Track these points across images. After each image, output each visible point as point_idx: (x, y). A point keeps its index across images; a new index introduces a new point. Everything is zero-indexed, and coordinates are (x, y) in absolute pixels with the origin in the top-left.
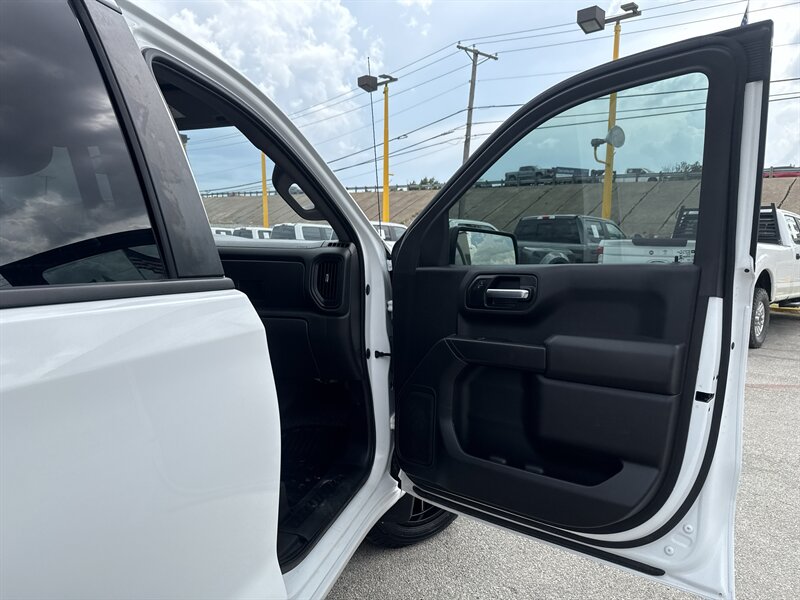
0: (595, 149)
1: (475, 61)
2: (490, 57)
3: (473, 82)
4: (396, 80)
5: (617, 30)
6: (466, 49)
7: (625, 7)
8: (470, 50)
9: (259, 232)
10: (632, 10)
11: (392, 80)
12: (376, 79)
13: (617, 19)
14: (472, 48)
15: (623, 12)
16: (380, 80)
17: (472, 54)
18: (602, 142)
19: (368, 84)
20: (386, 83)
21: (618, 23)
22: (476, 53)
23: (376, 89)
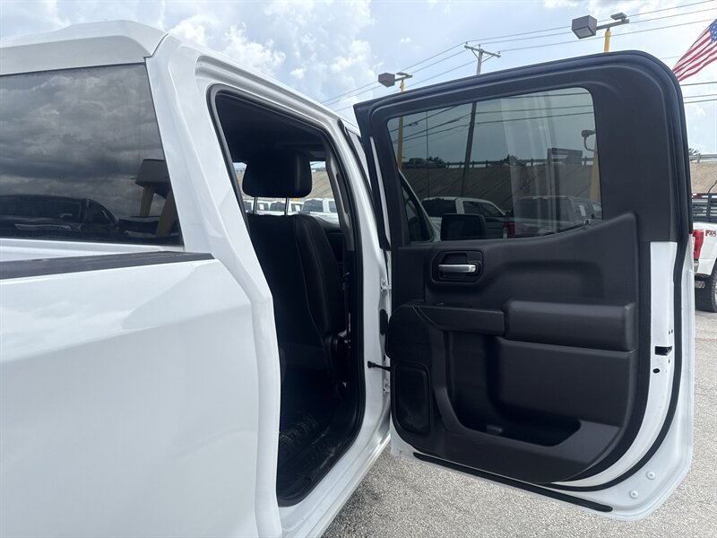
0: (585, 139)
1: (480, 59)
2: (493, 55)
4: (411, 76)
5: (607, 36)
6: (472, 49)
7: (614, 17)
8: (476, 50)
10: (621, 19)
11: (408, 76)
13: (608, 27)
14: (477, 48)
15: (614, 21)
16: (397, 77)
17: (477, 53)
18: (591, 133)
19: (387, 80)
20: (402, 79)
21: (608, 30)
22: (482, 52)
23: (393, 84)
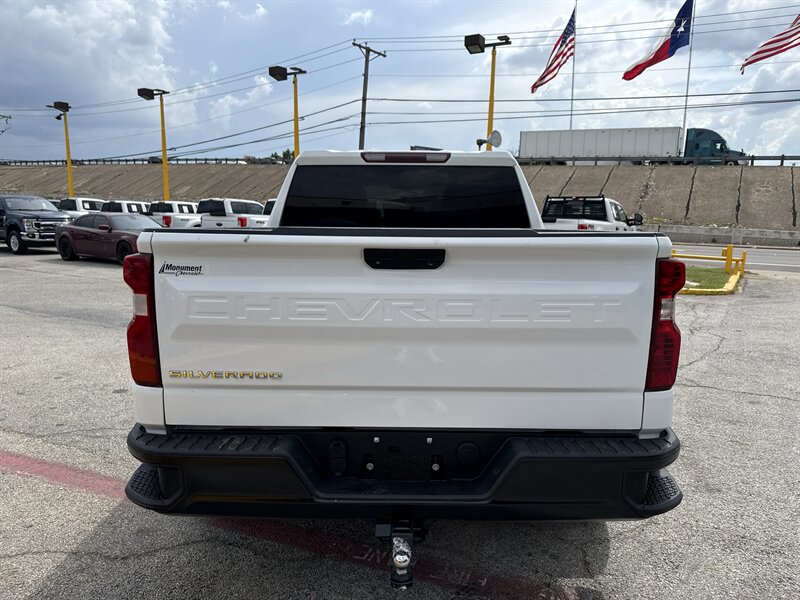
0: (480, 147)
1: (367, 57)
2: (380, 54)
3: (366, 76)
4: (305, 72)
5: (494, 54)
6: (360, 46)
7: (500, 38)
8: (363, 47)
9: (179, 205)
10: (505, 40)
11: (301, 72)
12: (285, 69)
13: (494, 45)
14: (364, 45)
15: (499, 41)
16: (289, 71)
17: (364, 51)
18: (485, 142)
19: (278, 73)
20: (295, 74)
21: (494, 48)
22: (368, 50)
23: (286, 79)
